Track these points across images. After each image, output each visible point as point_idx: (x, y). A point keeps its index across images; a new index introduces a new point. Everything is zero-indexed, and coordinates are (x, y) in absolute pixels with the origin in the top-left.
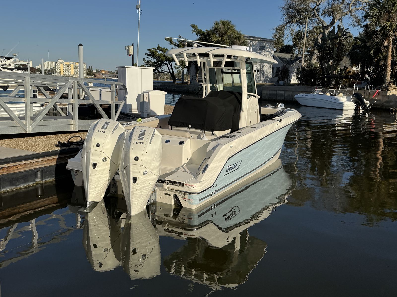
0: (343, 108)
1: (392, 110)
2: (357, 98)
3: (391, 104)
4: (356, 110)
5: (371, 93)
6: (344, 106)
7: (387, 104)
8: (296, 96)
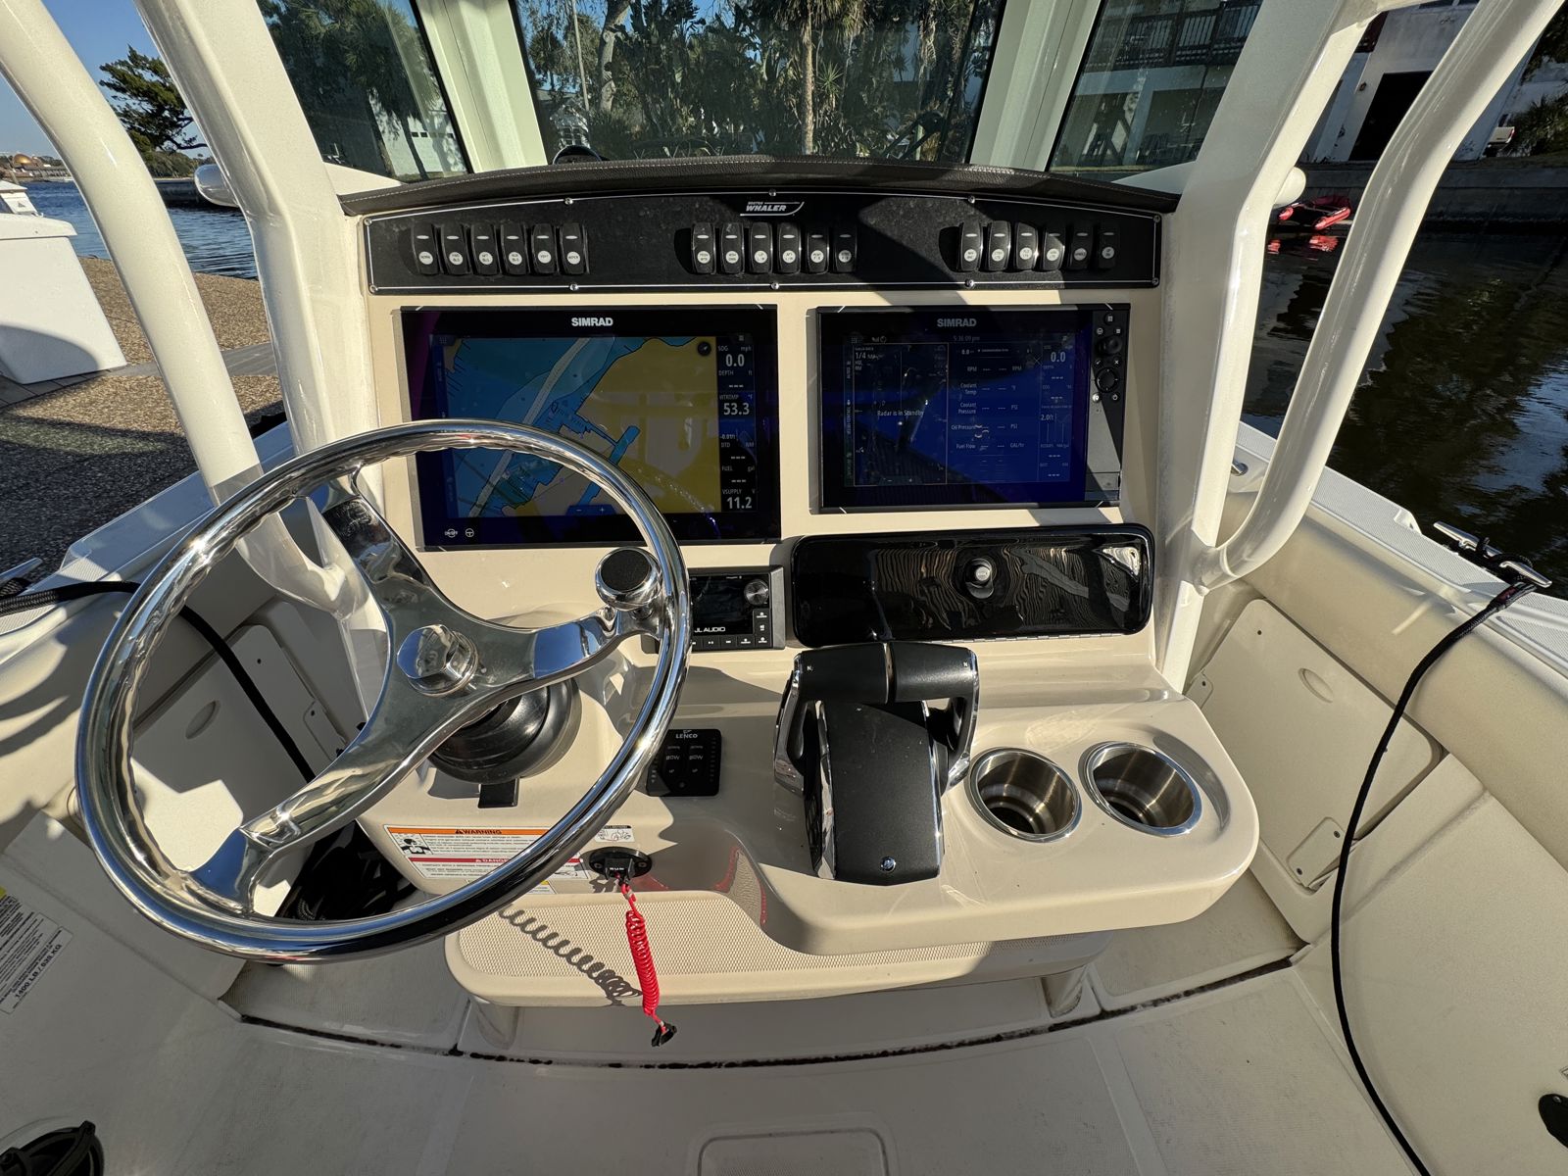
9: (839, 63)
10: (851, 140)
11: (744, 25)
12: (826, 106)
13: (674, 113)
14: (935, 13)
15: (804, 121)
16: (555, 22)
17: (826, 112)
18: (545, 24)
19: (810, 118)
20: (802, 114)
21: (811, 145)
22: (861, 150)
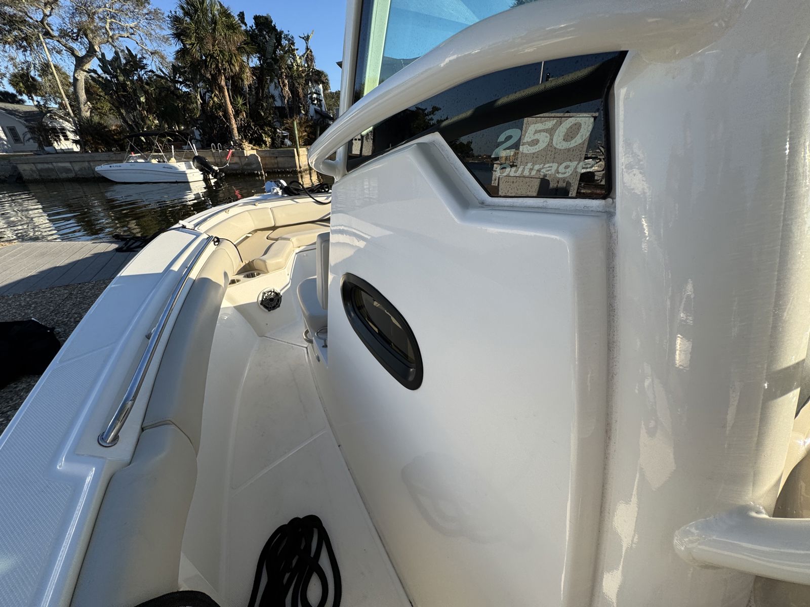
0: (187, 179)
1: (258, 173)
2: (201, 164)
3: (254, 166)
4: (206, 180)
5: (223, 155)
6: (188, 175)
7: (249, 168)
8: (98, 169)
9: (243, 95)
10: (259, 132)
11: (180, 75)
12: (241, 117)
13: (143, 119)
14: (286, 76)
15: (230, 123)
16: (33, 66)
17: (241, 119)
18: (25, 67)
19: (233, 121)
20: (228, 120)
21: (237, 134)
22: (266, 137)
